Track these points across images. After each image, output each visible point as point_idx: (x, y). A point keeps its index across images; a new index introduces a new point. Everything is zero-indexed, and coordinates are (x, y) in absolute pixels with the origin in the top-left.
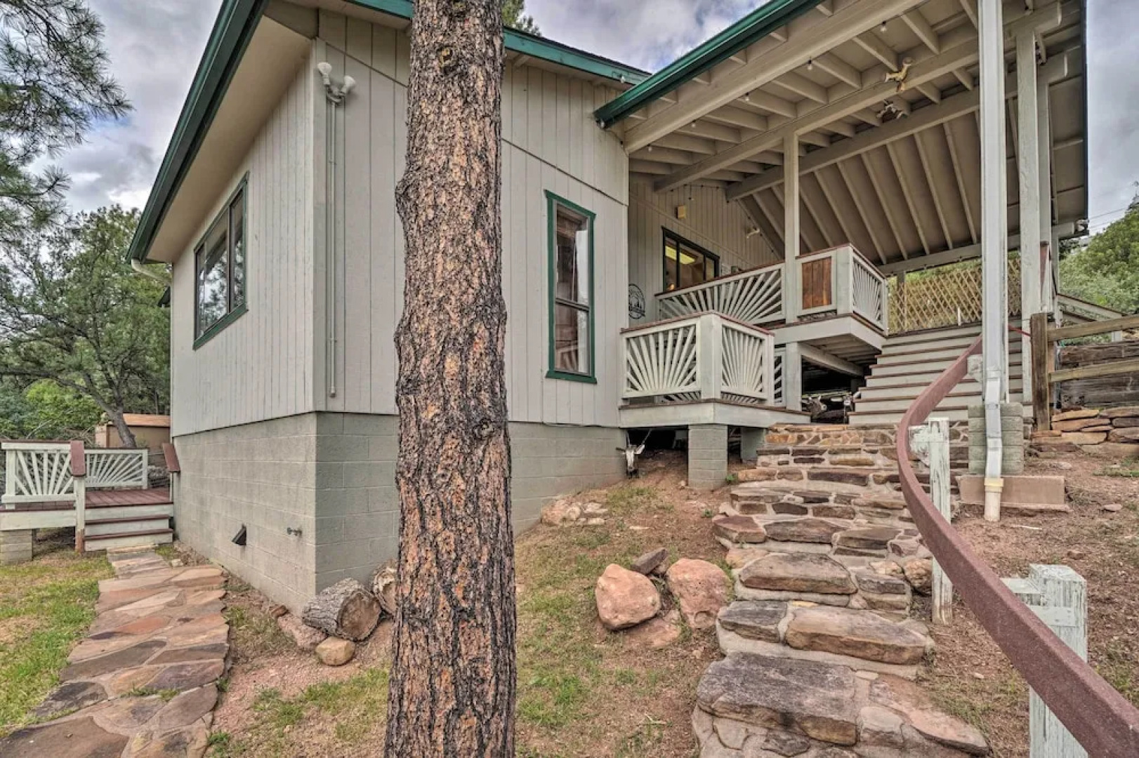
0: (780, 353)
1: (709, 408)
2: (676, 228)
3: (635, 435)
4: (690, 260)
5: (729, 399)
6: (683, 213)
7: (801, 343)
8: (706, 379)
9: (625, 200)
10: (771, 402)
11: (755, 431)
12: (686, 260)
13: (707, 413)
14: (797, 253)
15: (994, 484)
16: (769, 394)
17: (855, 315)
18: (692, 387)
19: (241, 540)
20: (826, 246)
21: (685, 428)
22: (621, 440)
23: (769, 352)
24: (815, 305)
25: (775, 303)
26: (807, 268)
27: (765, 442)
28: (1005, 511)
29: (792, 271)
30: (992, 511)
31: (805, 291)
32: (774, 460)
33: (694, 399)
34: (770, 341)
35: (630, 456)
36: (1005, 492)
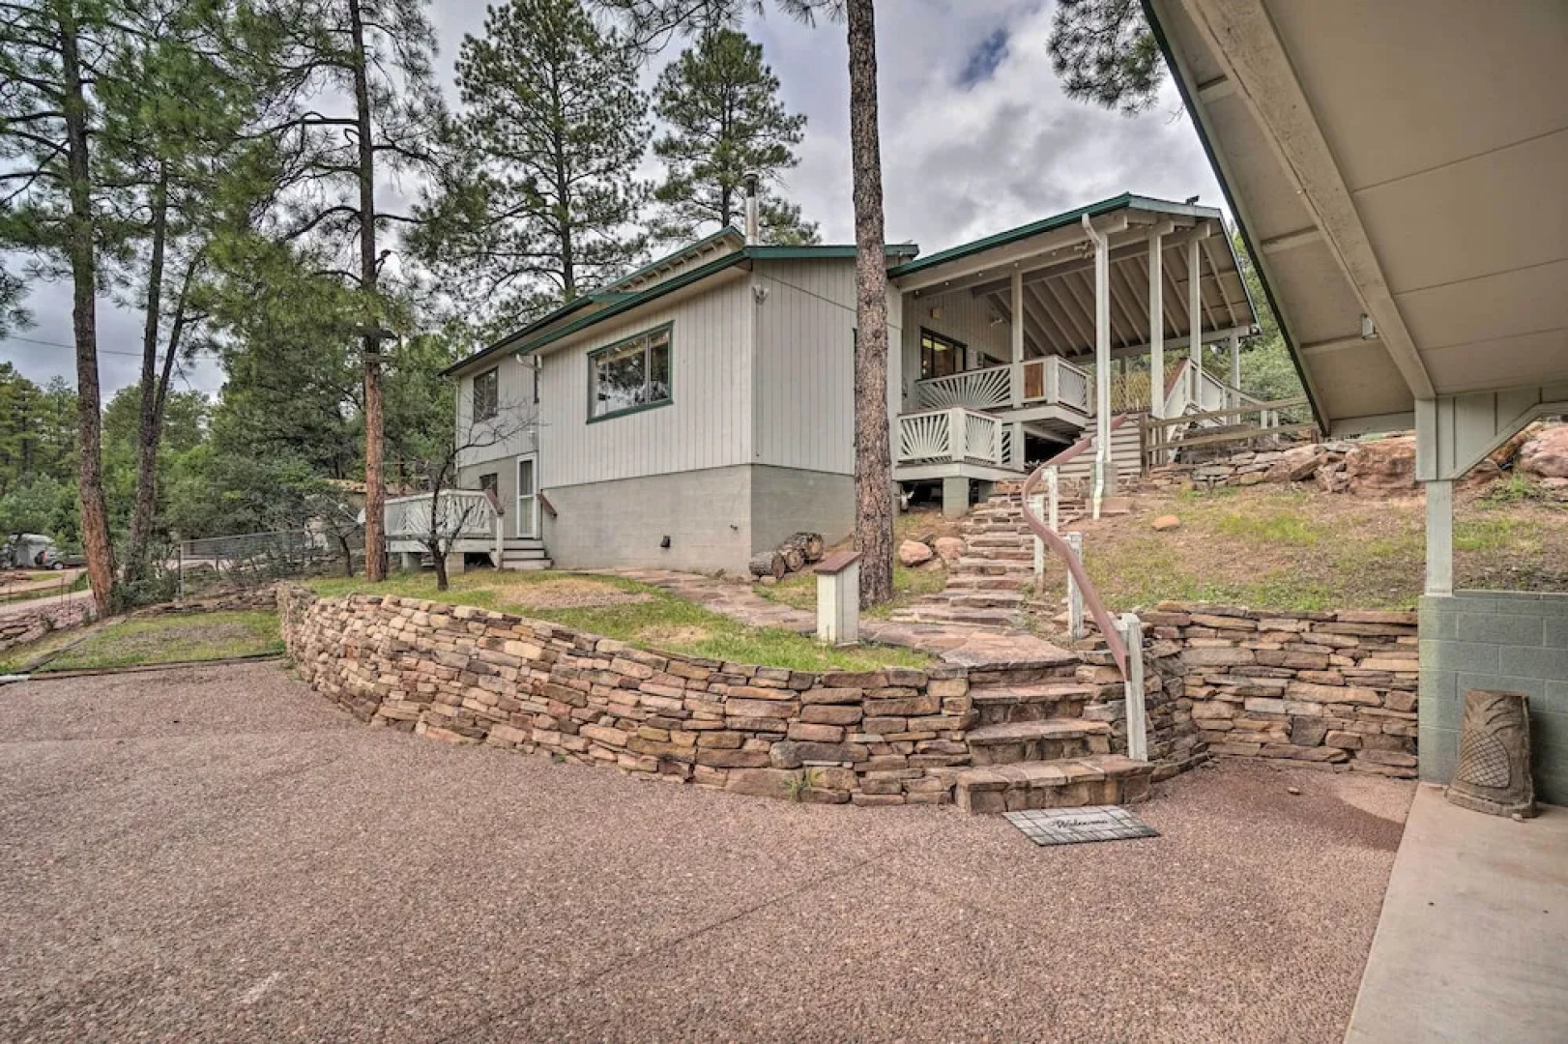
0: (1008, 429)
1: (957, 466)
2: (932, 326)
3: (906, 486)
4: (943, 348)
5: (969, 461)
6: (937, 314)
7: (1024, 423)
8: (955, 448)
9: (900, 325)
10: (999, 464)
11: (988, 483)
12: (938, 347)
13: (955, 470)
14: (1021, 357)
15: (1097, 501)
16: (998, 459)
17: (1061, 404)
18: (946, 453)
19: (666, 544)
20: (1040, 354)
21: (941, 480)
22: (896, 489)
23: (998, 429)
24: (1033, 396)
25: (1006, 393)
26: (1028, 369)
27: (995, 489)
28: (1102, 515)
29: (1017, 372)
30: (1096, 515)
31: (1026, 385)
32: (998, 500)
33: (947, 460)
34: (999, 423)
35: (904, 499)
36: (1102, 505)
